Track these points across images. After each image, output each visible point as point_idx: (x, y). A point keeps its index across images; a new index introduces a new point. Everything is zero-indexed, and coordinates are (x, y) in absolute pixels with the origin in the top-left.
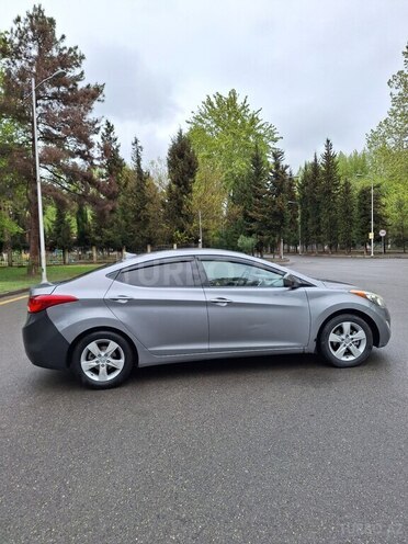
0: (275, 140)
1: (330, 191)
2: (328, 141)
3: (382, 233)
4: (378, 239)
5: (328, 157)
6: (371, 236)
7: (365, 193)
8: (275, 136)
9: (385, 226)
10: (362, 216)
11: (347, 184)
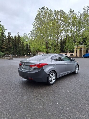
0: (5, 30)
1: (19, 44)
2: (18, 33)
3: (31, 53)
4: (30, 54)
5: (18, 36)
6: (29, 54)
7: (27, 45)
8: (5, 29)
9: (31, 52)
10: (27, 50)
11: (23, 43)
